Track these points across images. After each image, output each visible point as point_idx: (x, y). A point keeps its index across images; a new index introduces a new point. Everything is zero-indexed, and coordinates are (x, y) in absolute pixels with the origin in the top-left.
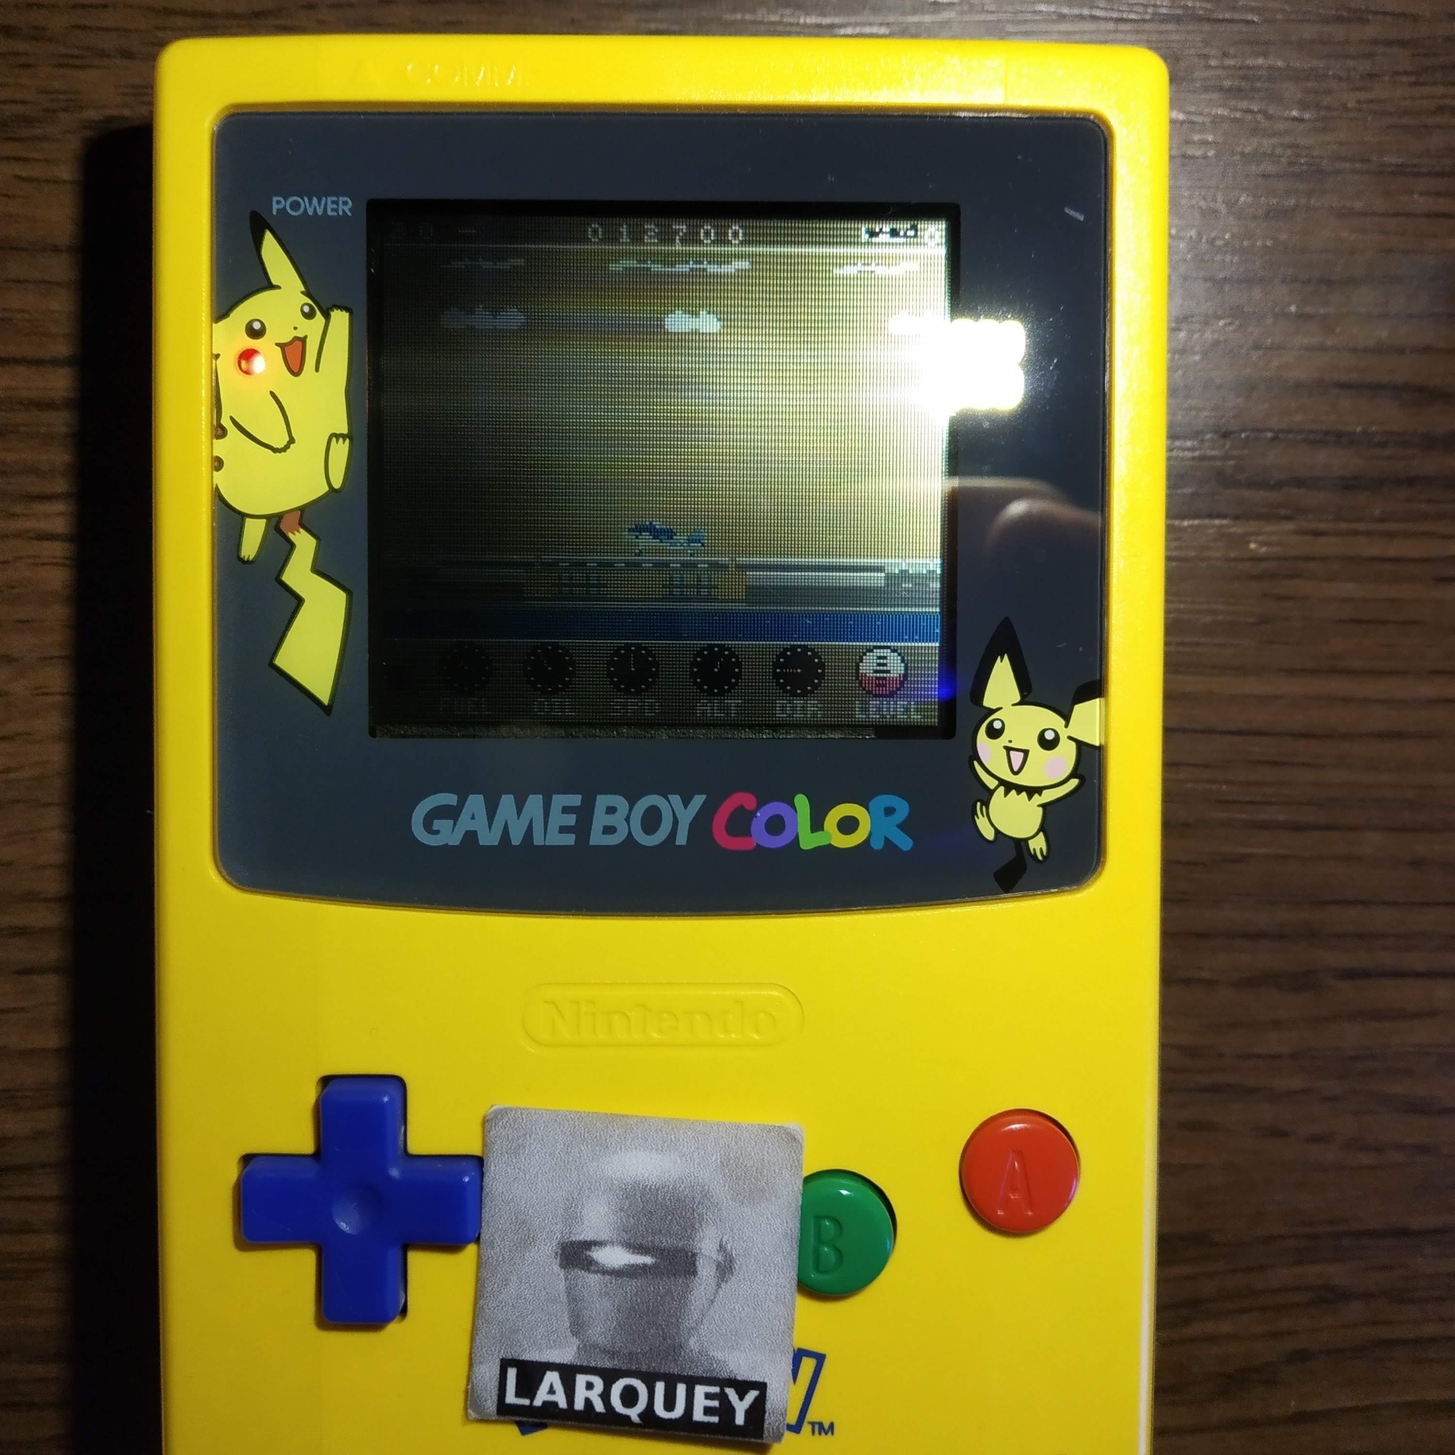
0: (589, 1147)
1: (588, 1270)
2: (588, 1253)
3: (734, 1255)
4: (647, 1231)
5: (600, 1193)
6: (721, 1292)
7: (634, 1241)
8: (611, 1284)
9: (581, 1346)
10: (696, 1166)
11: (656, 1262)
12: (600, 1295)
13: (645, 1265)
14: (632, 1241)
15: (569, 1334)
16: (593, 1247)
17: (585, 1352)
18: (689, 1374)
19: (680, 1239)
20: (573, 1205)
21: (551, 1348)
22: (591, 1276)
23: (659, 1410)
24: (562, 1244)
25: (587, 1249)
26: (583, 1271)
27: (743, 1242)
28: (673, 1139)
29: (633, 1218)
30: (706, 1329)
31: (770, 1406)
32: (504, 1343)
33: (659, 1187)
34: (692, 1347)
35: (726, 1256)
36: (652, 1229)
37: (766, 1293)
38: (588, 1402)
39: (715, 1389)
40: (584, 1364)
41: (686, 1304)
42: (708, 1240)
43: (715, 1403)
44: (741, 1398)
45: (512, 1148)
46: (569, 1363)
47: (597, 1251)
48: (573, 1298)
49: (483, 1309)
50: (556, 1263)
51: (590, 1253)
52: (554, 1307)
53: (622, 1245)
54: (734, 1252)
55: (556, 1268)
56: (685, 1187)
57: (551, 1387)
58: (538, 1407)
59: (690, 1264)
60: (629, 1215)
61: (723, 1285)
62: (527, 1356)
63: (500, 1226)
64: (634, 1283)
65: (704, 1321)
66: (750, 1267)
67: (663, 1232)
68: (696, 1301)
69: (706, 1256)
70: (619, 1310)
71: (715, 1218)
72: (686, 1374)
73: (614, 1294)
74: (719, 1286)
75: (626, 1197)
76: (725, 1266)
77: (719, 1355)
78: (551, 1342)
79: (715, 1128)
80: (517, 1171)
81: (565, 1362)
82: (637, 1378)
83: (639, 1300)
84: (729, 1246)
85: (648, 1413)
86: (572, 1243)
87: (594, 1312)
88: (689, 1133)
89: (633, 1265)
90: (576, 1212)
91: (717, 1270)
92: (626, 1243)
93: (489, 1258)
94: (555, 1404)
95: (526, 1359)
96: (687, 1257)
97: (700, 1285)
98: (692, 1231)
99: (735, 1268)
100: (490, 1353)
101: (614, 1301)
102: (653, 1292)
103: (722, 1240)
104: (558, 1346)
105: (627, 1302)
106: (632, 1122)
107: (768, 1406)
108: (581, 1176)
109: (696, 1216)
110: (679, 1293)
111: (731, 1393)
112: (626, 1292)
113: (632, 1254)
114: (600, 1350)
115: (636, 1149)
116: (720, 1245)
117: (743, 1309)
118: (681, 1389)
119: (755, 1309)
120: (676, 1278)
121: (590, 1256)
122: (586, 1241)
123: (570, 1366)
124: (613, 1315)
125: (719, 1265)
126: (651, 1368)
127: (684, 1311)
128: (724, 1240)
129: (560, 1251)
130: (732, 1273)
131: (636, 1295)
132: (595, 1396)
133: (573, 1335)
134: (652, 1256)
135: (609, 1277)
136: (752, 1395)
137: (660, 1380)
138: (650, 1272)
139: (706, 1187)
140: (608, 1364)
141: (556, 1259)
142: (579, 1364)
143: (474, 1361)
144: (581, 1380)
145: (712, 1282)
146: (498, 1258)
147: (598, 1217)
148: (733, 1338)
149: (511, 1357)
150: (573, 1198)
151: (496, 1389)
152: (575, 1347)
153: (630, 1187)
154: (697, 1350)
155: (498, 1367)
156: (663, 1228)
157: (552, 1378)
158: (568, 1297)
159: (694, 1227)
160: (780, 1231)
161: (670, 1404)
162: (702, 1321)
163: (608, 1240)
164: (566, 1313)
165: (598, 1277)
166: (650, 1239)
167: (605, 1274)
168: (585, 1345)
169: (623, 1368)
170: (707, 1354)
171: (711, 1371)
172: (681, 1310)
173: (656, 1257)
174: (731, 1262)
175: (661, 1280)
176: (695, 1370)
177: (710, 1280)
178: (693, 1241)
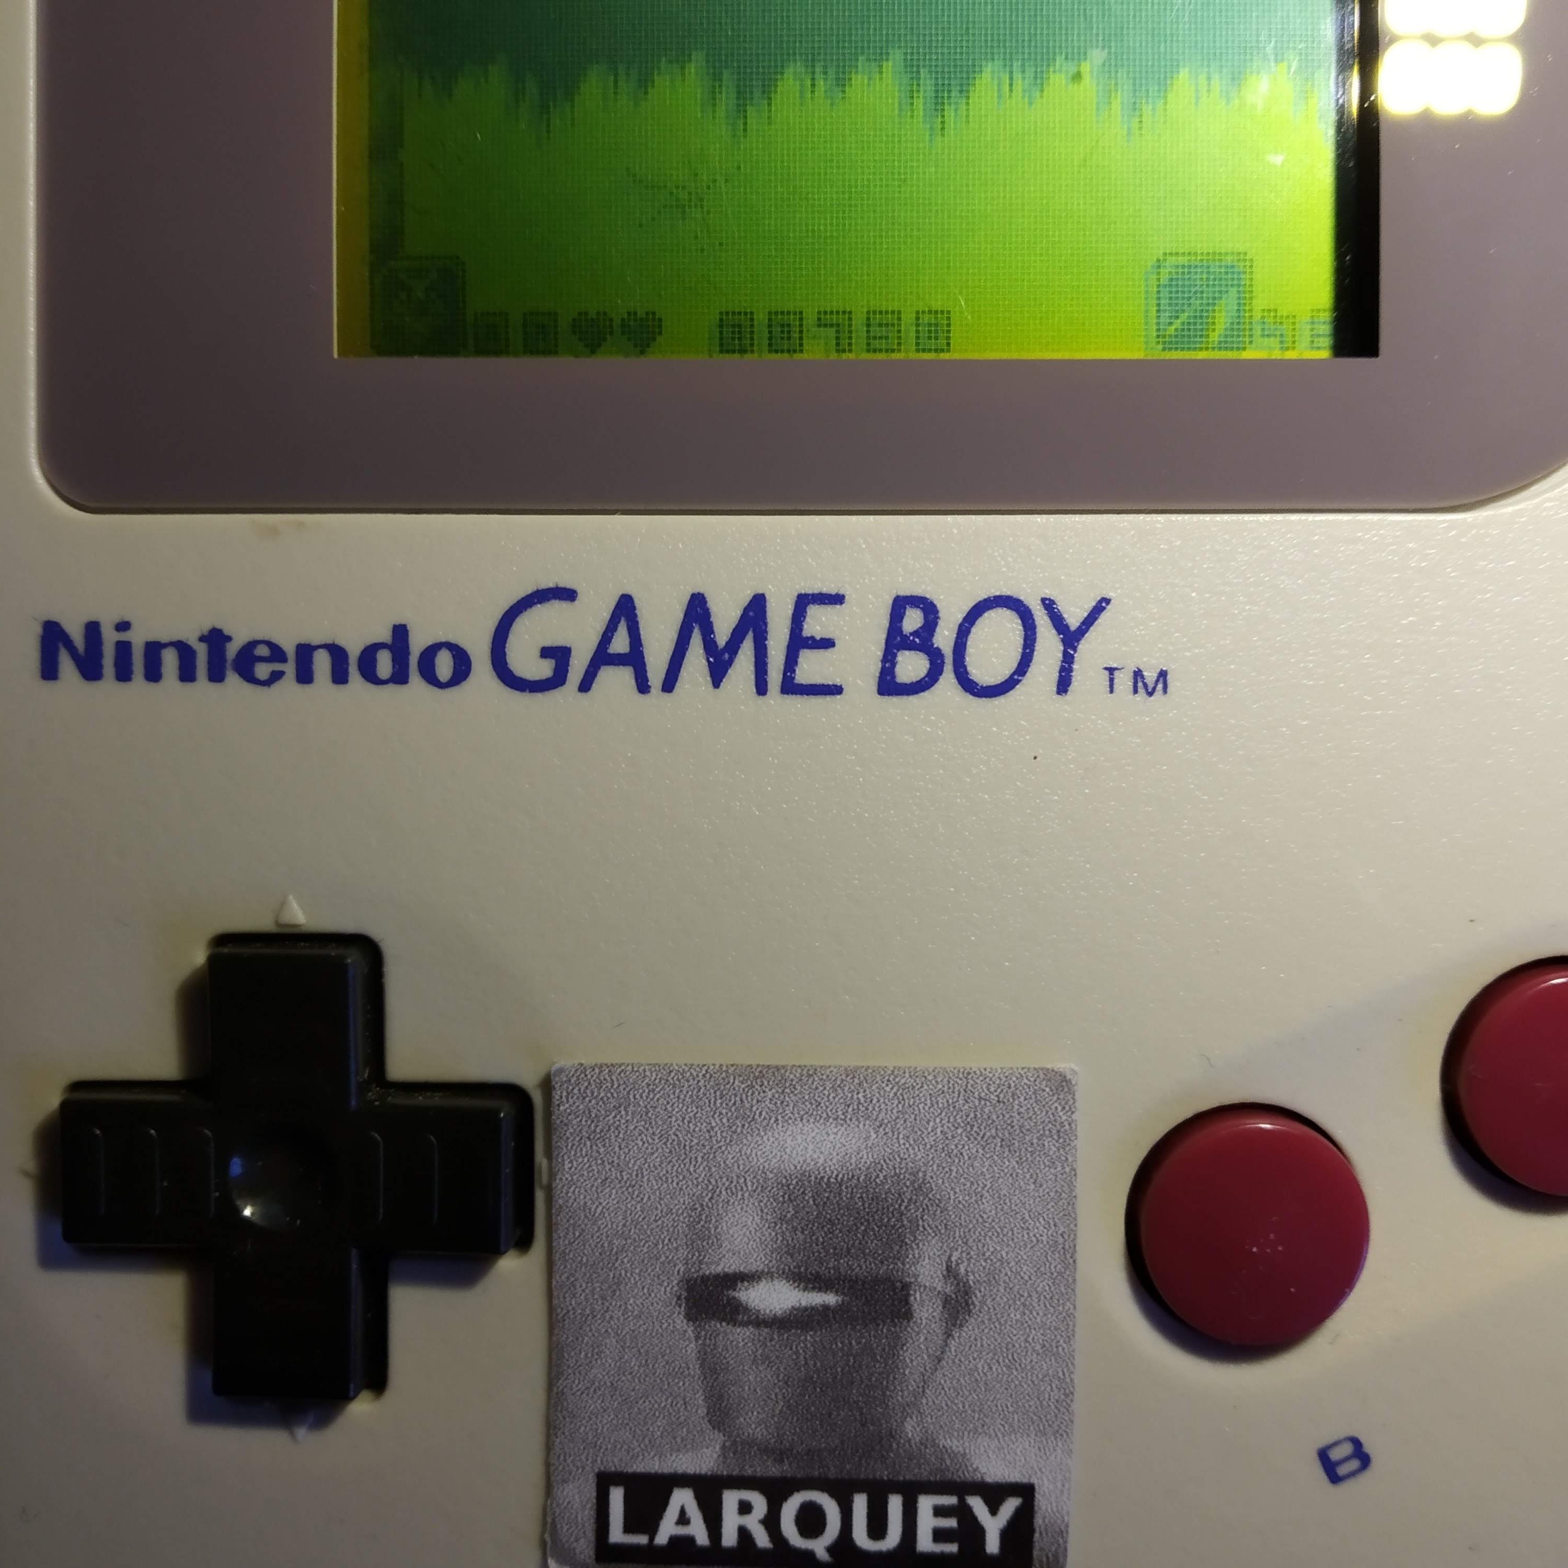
0: (725, 1120)
1: (734, 1322)
2: (732, 1293)
3: (971, 1283)
4: (827, 1252)
5: (746, 1195)
6: (953, 1344)
7: (806, 1270)
8: (771, 1341)
9: (727, 1444)
10: (902, 1142)
11: (843, 1302)
12: (754, 1361)
13: (826, 1308)
14: (802, 1269)
15: (706, 1426)
16: (739, 1284)
17: (734, 1454)
18: (907, 1477)
19: (882, 1262)
20: (703, 1217)
21: (678, 1450)
22: (739, 1330)
23: (861, 1536)
24: (688, 1281)
25: (728, 1288)
26: (724, 1324)
27: (985, 1261)
28: (862, 1100)
29: (802, 1232)
31: (1040, 1521)
32: (601, 1448)
33: (842, 1179)
34: (910, 1435)
35: (958, 1284)
36: (835, 1249)
37: (1026, 1341)
38: (744, 1534)
39: (950, 1500)
40: (734, 1473)
41: (897, 1366)
42: (927, 1261)
43: (952, 1523)
44: (994, 1511)
45: (598, 1131)
46: (709, 1473)
47: (747, 1289)
49: (563, 1394)
50: (679, 1313)
51: (736, 1294)
52: (681, 1384)
53: (787, 1278)
55: (680, 1321)
56: (885, 1177)
57: (683, 1512)
58: (662, 1548)
59: (900, 1301)
60: (795, 1229)
62: (642, 1466)
63: (584, 1260)
64: (809, 1338)
65: (927, 1391)
66: (998, 1299)
67: (853, 1251)
68: (912, 1361)
69: (925, 1287)
70: (786, 1383)
71: (937, 1223)
72: (901, 1478)
73: (777, 1357)
74: (948, 1335)
75: (789, 1198)
76: (957, 1301)
77: (953, 1444)
78: (679, 1440)
79: (930, 1078)
80: (608, 1167)
81: (703, 1472)
82: (822, 1490)
83: (819, 1364)
84: (962, 1271)
85: (842, 1546)
86: (705, 1279)
87: (746, 1388)
88: (888, 1089)
89: (806, 1309)
90: (708, 1229)
91: (944, 1307)
92: (793, 1273)
93: (568, 1312)
94: (690, 1540)
95: (638, 1470)
96: (894, 1290)
97: (918, 1333)
98: (901, 1247)
99: (973, 1303)
100: (579, 1464)
101: (778, 1368)
102: (842, 1348)
103: (950, 1257)
104: (689, 1446)
105: (799, 1369)
106: (792, 1076)
107: (1038, 1521)
108: (713, 1169)
109: (905, 1222)
110: (884, 1350)
111: (977, 1504)
112: (797, 1353)
113: (804, 1291)
114: (759, 1449)
115: (802, 1120)
116: (947, 1266)
117: (991, 1368)
118: (895, 1504)
119: (1008, 1367)
120: (878, 1325)
121: (734, 1298)
122: (727, 1275)
123: (712, 1476)
124: (777, 1390)
125: (946, 1301)
126: (845, 1471)
127: (894, 1378)
128: (953, 1259)
129: (684, 1294)
130: (970, 1312)
131: (814, 1355)
132: (753, 1523)
133: (714, 1428)
134: (837, 1293)
135: (767, 1330)
136: (1010, 1506)
137: (860, 1491)
138: (835, 1318)
139: (921, 1175)
140: (773, 1470)
141: (680, 1306)
142: (725, 1473)
143: (553, 1478)
144: (731, 1499)
145: (937, 1328)
146: (583, 1310)
147: (744, 1234)
148: (977, 1416)
149: (613, 1469)
150: (702, 1205)
151: (592, 1521)
152: (718, 1447)
153: (794, 1182)
154: (918, 1439)
155: (594, 1485)
157: (682, 1498)
158: (702, 1365)
159: (903, 1241)
160: (1044, 1238)
161: (877, 1528)
162: (923, 1391)
163: (763, 1271)
164: (701, 1392)
165: (749, 1331)
166: (831, 1265)
167: (760, 1321)
168: (734, 1443)
169: (799, 1476)
170: (935, 1445)
171: (942, 1471)
172: (888, 1376)
173: (843, 1293)
174: (967, 1294)
175: (854, 1328)
176: (916, 1471)
177: (933, 1326)
178: (903, 1264)
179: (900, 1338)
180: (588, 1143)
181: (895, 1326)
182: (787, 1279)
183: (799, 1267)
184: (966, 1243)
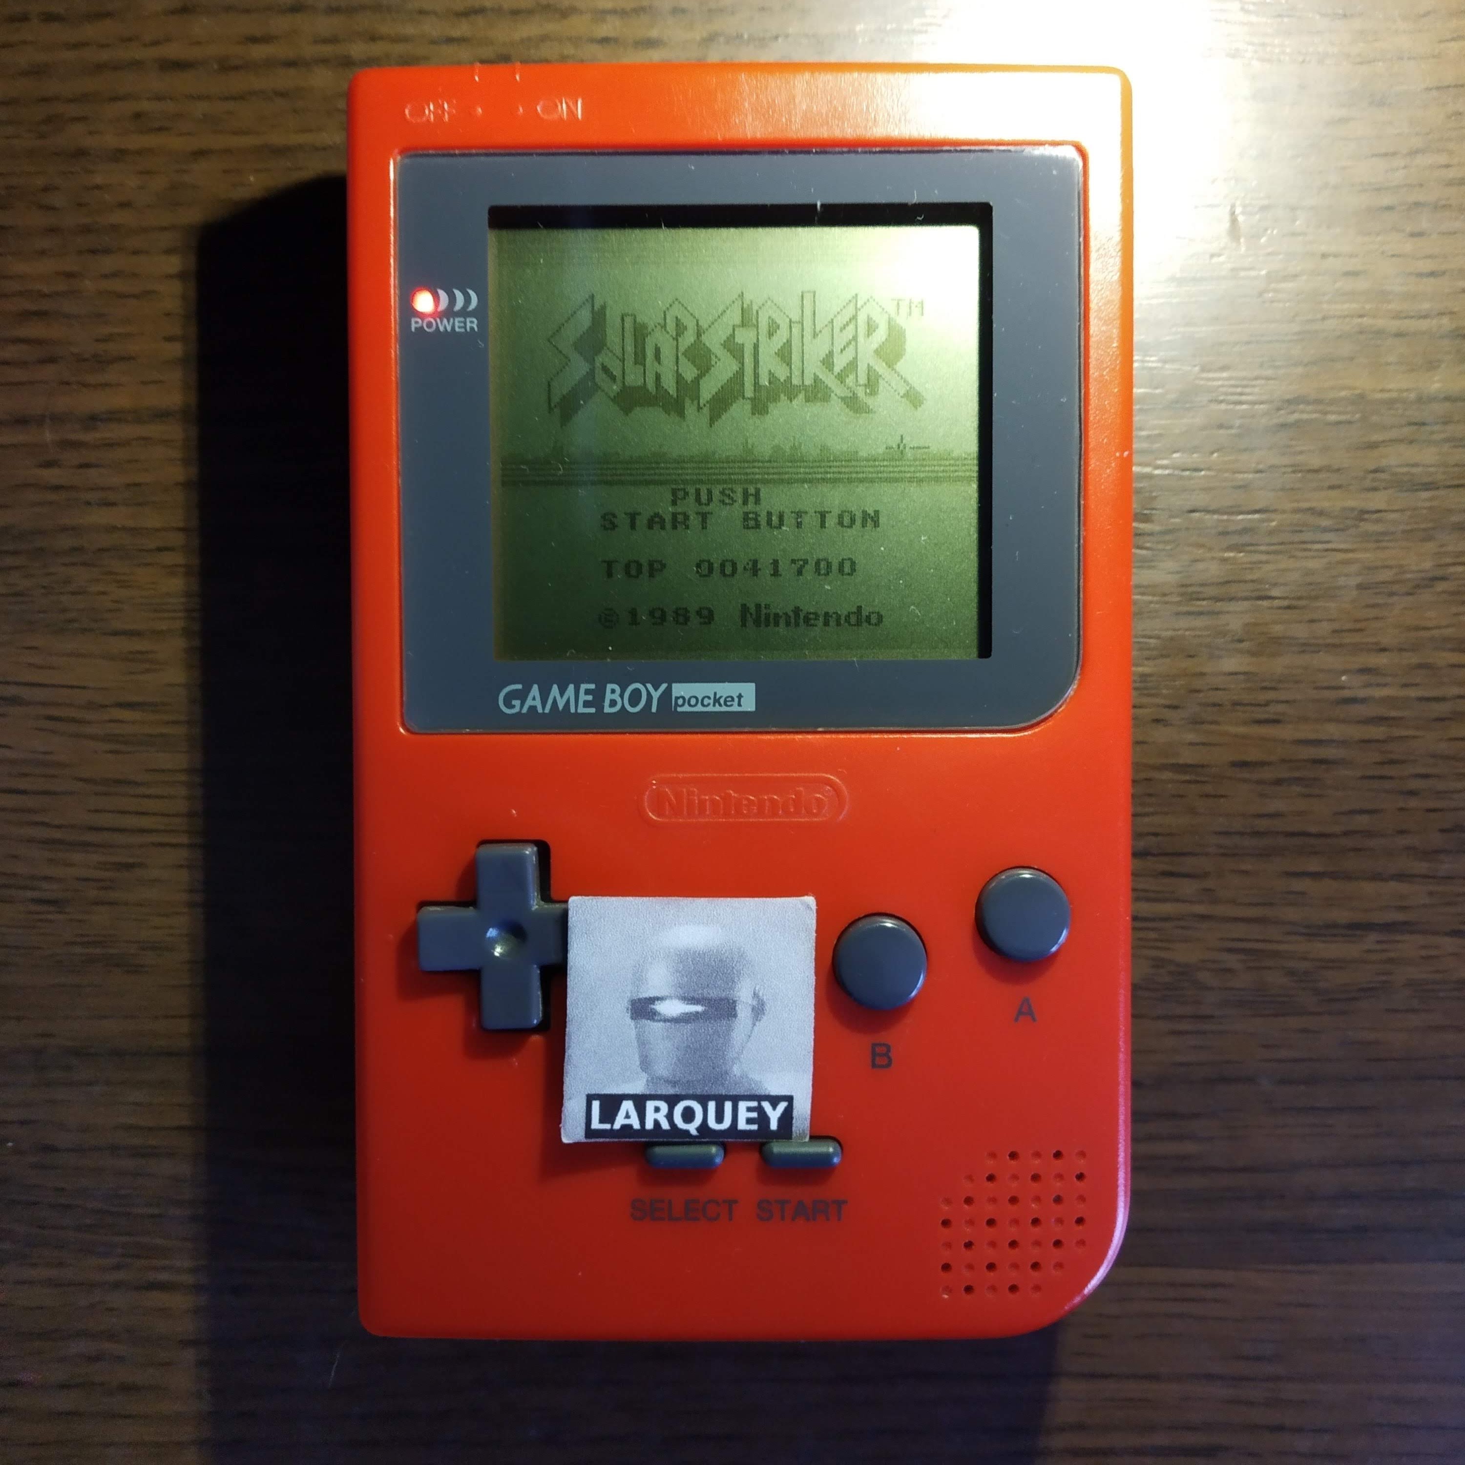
0: (651, 925)
1: (653, 1019)
3: (765, 1000)
4: (698, 986)
5: (660, 959)
6: (756, 1028)
7: (688, 995)
8: (671, 1029)
9: (649, 1078)
11: (705, 1009)
12: (663, 1039)
13: (697, 1013)
14: (686, 995)
15: (639, 1070)
16: (656, 1002)
17: (652, 1083)
18: (734, 1094)
19: (724, 991)
20: (640, 970)
21: (626, 1082)
22: (656, 1024)
23: (712, 1123)
24: (632, 1001)
25: (651, 1004)
26: (649, 1021)
27: (772, 989)
28: (716, 914)
29: (686, 977)
30: (745, 1057)
32: (589, 1082)
33: (703, 952)
34: (735, 1073)
35: (759, 1000)
36: (702, 984)
37: (790, 1027)
38: (656, 1122)
39: (754, 1104)
40: (652, 1093)
41: (730, 1040)
42: (744, 990)
43: (755, 1115)
44: (774, 1109)
45: (590, 929)
46: (640, 1093)
47: (660, 1004)
48: (642, 1043)
49: (571, 1056)
50: (628, 1016)
51: (654, 1007)
52: (628, 1050)
54: (765, 998)
56: (725, 950)
57: (628, 1112)
58: (617, 1130)
59: (731, 1009)
60: (683, 975)
61: (757, 1024)
62: (607, 1091)
63: (583, 991)
64: (689, 1027)
65: (744, 1052)
66: (777, 1008)
67: (710, 986)
68: (737, 1037)
69: (743, 1002)
70: (678, 1049)
71: (750, 972)
72: (731, 1094)
73: (674, 1037)
74: (754, 1025)
75: (680, 961)
76: (758, 1008)
77: (756, 1077)
78: (626, 1077)
80: (595, 947)
81: (637, 1093)
82: (694, 1100)
83: (693, 1040)
84: (761, 993)
85: (704, 1127)
86: (639, 999)
87: (659, 1052)
88: (728, 909)
89: (687, 1013)
90: (642, 976)
91: (752, 1011)
92: (682, 997)
94: (631, 1126)
95: (606, 1093)
96: (729, 1004)
97: (740, 1024)
98: (733, 983)
99: (766, 1009)
100: (578, 1090)
101: (674, 1042)
102: (704, 1032)
103: (755, 988)
104: (631, 1081)
105: (684, 1042)
106: (683, 904)
107: (795, 1113)
109: (735, 972)
110: (724, 1032)
111: (767, 1106)
112: (683, 1034)
113: (687, 1005)
114: (664, 1081)
115: (687, 924)
116: (754, 992)
117: (774, 1040)
118: (728, 1105)
119: (782, 1040)
120: (721, 1021)
121: (654, 1009)
122: (650, 998)
123: (641, 1095)
124: (673, 1052)
125: (753, 1009)
126: (704, 1091)
127: (729, 1046)
128: (757, 989)
129: (630, 1007)
130: (764, 1014)
131: (691, 1035)
132: (661, 1117)
133: (643, 1071)
134: (702, 1005)
135: (669, 1024)
136: (782, 1106)
137: (711, 1100)
138: (701, 1018)
139: (742, 949)
140: (671, 1091)
141: (628, 1013)
142: (647, 1093)
143: (565, 1098)
144: (650, 1106)
145: (749, 1022)
146: (582, 1016)
147: (659, 978)
148: (767, 1062)
149: (594, 1093)
150: (639, 965)
151: (584, 1118)
152: (644, 1080)
153: (683, 953)
154: (739, 1075)
155: (585, 1101)
156: (710, 983)
157: (627, 1106)
158: (638, 1041)
159: (733, 981)
160: (799, 979)
161: (720, 1118)
162: (742, 1052)
163: (667, 996)
164: (637, 1054)
165: (661, 1024)
166: (700, 992)
167: (666, 1020)
168: (652, 1079)
169: (683, 1093)
170: (747, 1077)
171: (750, 1090)
172: (726, 1044)
173: (705, 1006)
174: (763, 1005)
175: (709, 1023)
176: (738, 1090)
177: (747, 1020)
178: (734, 991)
179: (731, 1026)
180: (586, 936)
181: (729, 1021)
182: (679, 999)
183: (684, 994)
184: (763, 981)
